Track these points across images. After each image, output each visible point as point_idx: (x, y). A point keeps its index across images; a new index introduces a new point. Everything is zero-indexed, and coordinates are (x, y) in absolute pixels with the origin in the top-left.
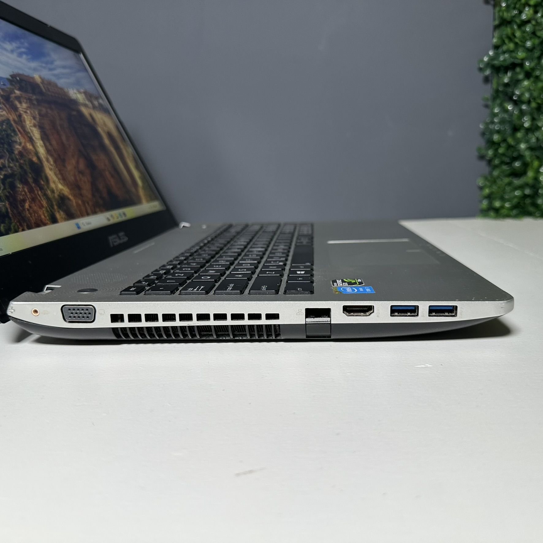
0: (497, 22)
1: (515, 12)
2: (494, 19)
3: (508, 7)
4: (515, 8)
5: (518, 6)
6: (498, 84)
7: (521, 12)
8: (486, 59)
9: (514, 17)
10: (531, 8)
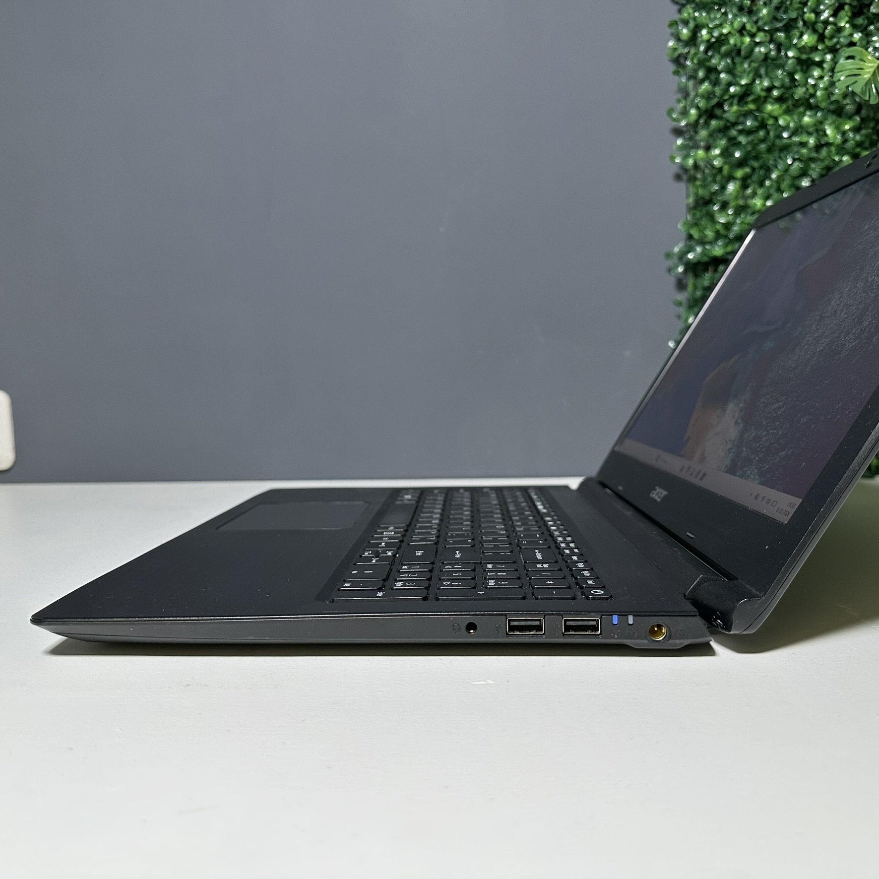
0: (691, 200)
1: (716, 187)
2: (688, 196)
3: (704, 179)
4: (715, 181)
5: (718, 178)
6: (695, 287)
7: (723, 188)
8: (676, 250)
9: (715, 193)
10: (738, 182)
